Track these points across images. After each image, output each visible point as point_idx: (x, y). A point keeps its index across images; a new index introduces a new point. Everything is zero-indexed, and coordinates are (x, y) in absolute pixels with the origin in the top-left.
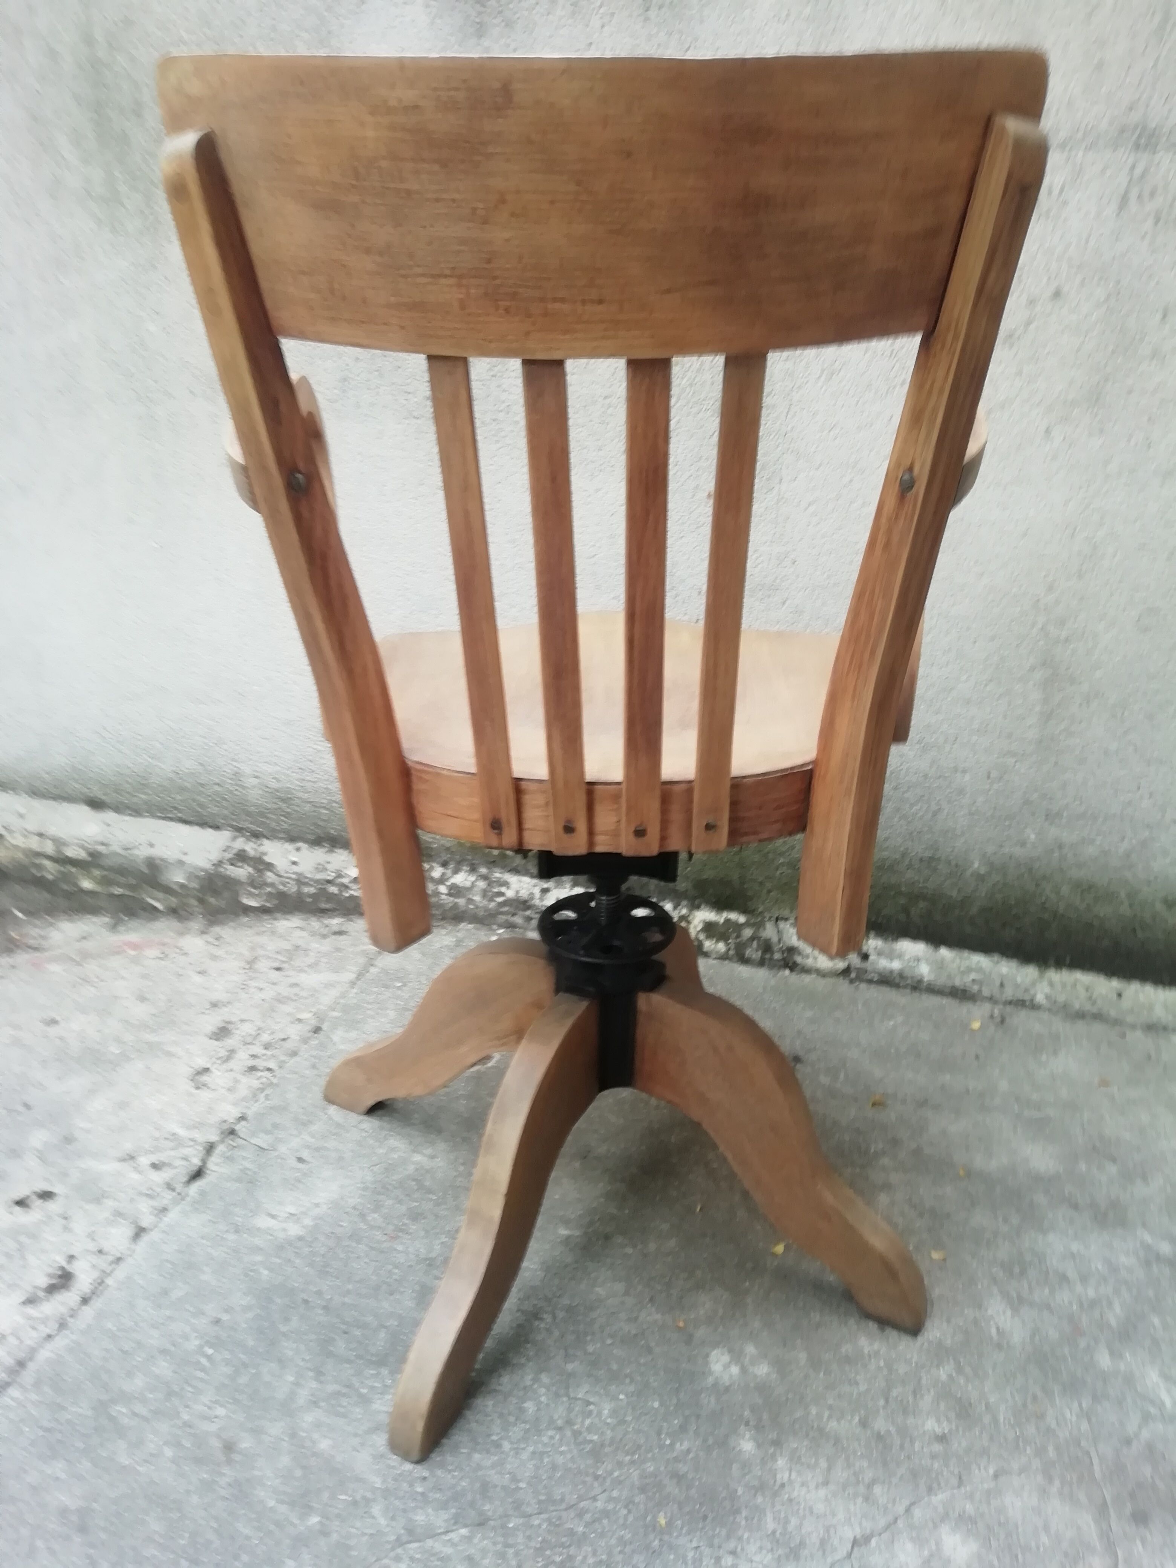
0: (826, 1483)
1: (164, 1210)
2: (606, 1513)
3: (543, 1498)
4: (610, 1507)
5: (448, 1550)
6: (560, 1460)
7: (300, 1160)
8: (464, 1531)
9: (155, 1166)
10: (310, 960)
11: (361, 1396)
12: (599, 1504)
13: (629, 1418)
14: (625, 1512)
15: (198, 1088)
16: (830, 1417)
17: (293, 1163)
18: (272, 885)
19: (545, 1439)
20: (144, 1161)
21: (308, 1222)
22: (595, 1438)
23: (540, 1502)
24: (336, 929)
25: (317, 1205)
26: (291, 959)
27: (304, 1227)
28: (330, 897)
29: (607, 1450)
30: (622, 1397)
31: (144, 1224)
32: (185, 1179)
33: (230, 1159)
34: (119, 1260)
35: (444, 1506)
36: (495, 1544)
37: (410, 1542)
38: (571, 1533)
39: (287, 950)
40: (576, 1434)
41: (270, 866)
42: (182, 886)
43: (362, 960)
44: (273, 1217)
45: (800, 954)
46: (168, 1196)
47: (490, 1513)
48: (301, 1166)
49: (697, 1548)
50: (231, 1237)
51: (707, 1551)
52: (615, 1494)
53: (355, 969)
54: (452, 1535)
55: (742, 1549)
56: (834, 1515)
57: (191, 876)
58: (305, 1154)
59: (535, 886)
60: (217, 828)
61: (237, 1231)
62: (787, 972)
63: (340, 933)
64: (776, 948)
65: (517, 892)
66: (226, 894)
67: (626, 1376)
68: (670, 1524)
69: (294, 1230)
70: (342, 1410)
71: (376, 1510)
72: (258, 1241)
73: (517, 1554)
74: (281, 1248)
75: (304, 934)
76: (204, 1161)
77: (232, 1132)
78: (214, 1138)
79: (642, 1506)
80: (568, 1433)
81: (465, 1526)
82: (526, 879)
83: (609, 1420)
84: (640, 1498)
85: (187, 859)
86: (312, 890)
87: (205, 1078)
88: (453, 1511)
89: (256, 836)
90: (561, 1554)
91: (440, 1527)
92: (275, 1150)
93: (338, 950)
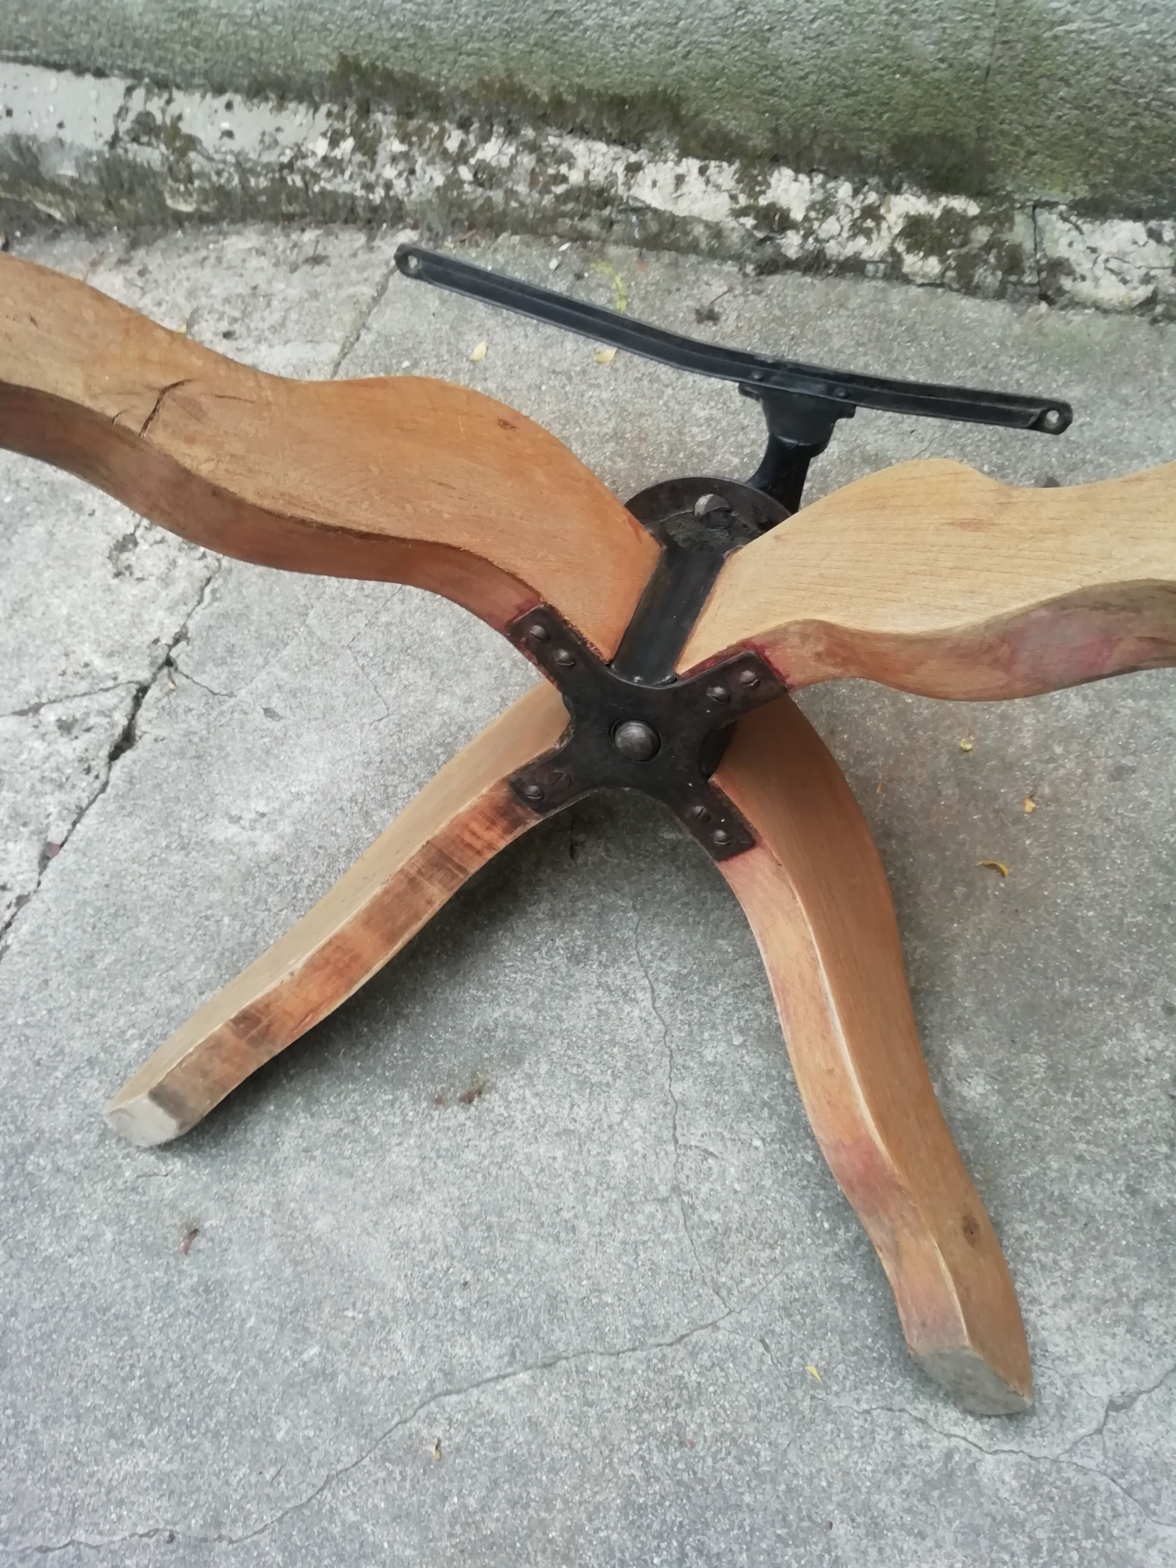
0: (1069, 1299)
1: (81, 812)
2: (731, 1351)
3: (638, 1322)
4: (738, 1340)
5: (503, 1409)
6: (662, 1256)
7: (269, 712)
8: (524, 1377)
9: (65, 727)
10: (275, 317)
11: (371, 1140)
12: (721, 1336)
13: (768, 1183)
14: (761, 1349)
15: (118, 575)
16: (1080, 1174)
17: (258, 715)
18: (202, 175)
19: (641, 1219)
20: (50, 715)
21: (285, 827)
22: (716, 1217)
23: (634, 1329)
24: (309, 251)
25: (298, 796)
26: (245, 314)
27: (281, 837)
28: (293, 195)
29: (734, 1239)
30: (757, 1143)
31: (55, 835)
32: (104, 752)
33: (170, 713)
34: (21, 901)
35: (495, 1332)
36: (568, 1399)
37: (448, 1393)
38: (680, 1384)
39: (239, 296)
40: (688, 1210)
41: (192, 142)
42: (73, 181)
43: (349, 317)
44: (236, 820)
45: (1070, 273)
46: (85, 785)
47: (561, 1347)
48: (269, 724)
49: (868, 1412)
50: (176, 858)
51: (882, 1417)
52: (745, 1318)
53: (339, 335)
54: (508, 1382)
55: (936, 1415)
56: (1080, 1357)
57: (84, 166)
58: (276, 703)
59: (615, 159)
60: (100, 73)
61: (183, 847)
62: (1044, 306)
63: (316, 260)
64: (1028, 263)
65: (587, 174)
66: (140, 193)
67: (764, 1104)
68: (826, 1372)
69: (267, 844)
70: (346, 1163)
71: (398, 1337)
72: (215, 866)
73: (600, 1418)
74: (248, 875)
75: (264, 262)
76: (132, 718)
77: (169, 662)
78: (144, 675)
79: (784, 1341)
80: (676, 1208)
81: (526, 1368)
82: (600, 147)
83: (737, 1186)
84: (783, 1326)
85: (66, 135)
86: (263, 183)
87: (127, 557)
88: (508, 1340)
89: (162, 85)
90: (665, 1419)
91: (488, 1368)
92: (231, 695)
93: (315, 295)
